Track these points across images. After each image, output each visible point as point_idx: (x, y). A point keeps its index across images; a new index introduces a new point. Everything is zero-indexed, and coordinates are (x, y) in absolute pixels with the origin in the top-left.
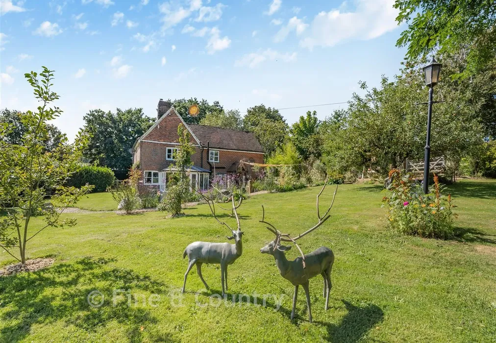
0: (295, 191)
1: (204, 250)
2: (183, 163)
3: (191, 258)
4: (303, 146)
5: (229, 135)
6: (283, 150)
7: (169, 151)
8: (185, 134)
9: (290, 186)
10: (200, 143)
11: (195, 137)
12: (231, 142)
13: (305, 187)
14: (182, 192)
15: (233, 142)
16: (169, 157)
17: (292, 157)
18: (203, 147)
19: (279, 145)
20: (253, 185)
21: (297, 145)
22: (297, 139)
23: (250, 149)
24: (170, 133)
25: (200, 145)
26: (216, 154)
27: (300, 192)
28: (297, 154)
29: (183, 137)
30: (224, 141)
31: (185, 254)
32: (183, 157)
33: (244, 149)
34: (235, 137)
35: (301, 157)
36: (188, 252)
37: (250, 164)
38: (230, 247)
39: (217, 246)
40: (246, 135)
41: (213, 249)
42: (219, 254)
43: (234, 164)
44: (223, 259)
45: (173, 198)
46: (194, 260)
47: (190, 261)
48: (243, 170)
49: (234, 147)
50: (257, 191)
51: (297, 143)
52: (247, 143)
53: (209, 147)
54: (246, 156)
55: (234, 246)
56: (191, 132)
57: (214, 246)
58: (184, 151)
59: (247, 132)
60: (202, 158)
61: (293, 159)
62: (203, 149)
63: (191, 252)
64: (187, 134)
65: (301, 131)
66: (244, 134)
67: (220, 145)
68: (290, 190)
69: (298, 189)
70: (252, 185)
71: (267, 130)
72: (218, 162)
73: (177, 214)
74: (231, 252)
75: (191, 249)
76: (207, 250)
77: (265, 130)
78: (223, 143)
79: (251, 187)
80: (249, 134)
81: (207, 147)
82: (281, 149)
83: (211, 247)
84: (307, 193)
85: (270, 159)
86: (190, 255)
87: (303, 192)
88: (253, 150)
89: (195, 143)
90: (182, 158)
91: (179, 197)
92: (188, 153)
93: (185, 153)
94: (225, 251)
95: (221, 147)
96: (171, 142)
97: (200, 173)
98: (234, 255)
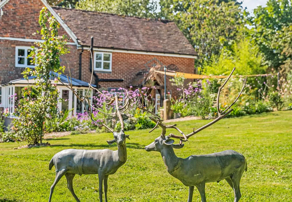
0: (248, 117)
1: (76, 159)
2: (46, 68)
3: (59, 169)
4: (272, 45)
5: (131, 26)
6: (233, 51)
7: (21, 52)
8: (51, 23)
9: (239, 109)
10: (78, 39)
11: (67, 30)
12: (135, 39)
13: (267, 111)
14: (45, 111)
15: (138, 38)
16: (21, 61)
17: (251, 64)
18: (83, 46)
19: (226, 44)
20: (172, 108)
21: (261, 43)
22: (261, 33)
23: (170, 50)
24: (22, 24)
25: (76, 43)
26: (107, 59)
27: (255, 118)
28: (261, 59)
29: (48, 28)
30: (122, 37)
31: (52, 164)
32: (48, 57)
33: (160, 50)
34: (142, 30)
35: (267, 64)
36: (56, 161)
37: (167, 74)
38: (111, 153)
39: (94, 154)
40: (164, 27)
41: (89, 157)
42: (97, 162)
43: (139, 74)
44: (102, 168)
45: (30, 120)
46: (64, 170)
47: (58, 172)
48: (157, 84)
49: (141, 47)
50: (179, 117)
51: (261, 39)
52: (164, 40)
53: (93, 47)
54: (162, 61)
55: (115, 153)
56: (61, 22)
57: (90, 153)
58: (49, 49)
59: (165, 22)
60: (80, 64)
61: (251, 66)
62: (83, 50)
63: (59, 161)
64: (55, 23)
65: (269, 19)
66: (159, 25)
67: (113, 43)
68: (239, 115)
69: (254, 113)
70: (170, 107)
71: (205, 18)
72: (110, 70)
73: (37, 143)
74: (112, 159)
75: (60, 157)
76: (80, 158)
77: (201, 19)
78: (119, 40)
79: (169, 110)
80: (167, 25)
81: (89, 47)
82: (231, 50)
83: (86, 155)
84: (270, 120)
85: (208, 67)
86: (58, 164)
87: (262, 118)
88: (175, 51)
89: (68, 38)
90: (45, 59)
91: (41, 118)
92: (55, 52)
93: (50, 51)
94: (104, 158)
95: (116, 46)
96: (24, 38)
97: (76, 89)
98: (116, 162)
